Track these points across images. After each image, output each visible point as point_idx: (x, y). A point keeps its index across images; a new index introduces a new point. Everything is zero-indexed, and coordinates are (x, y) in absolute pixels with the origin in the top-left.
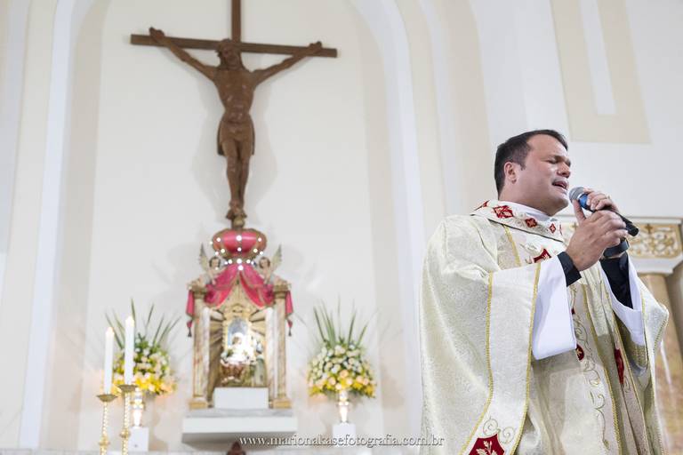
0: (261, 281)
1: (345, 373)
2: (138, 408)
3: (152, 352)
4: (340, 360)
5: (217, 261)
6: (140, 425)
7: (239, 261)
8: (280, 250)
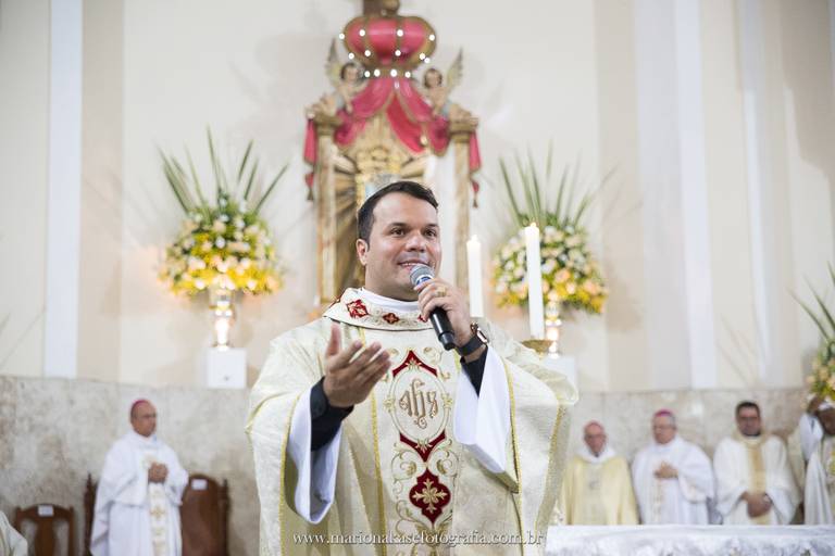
0: (427, 110)
1: (564, 275)
2: (224, 316)
3: (248, 222)
4: (557, 252)
5: (355, 70)
6: (227, 344)
7: (394, 73)
8: (460, 58)
